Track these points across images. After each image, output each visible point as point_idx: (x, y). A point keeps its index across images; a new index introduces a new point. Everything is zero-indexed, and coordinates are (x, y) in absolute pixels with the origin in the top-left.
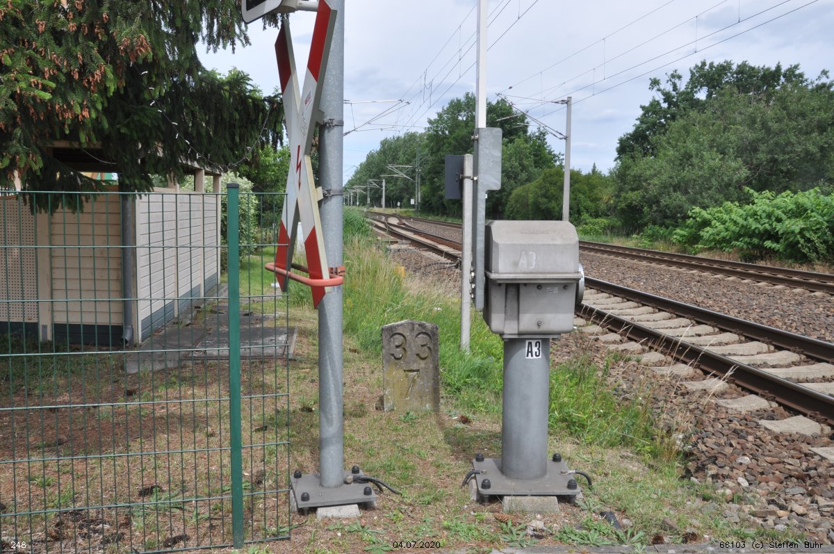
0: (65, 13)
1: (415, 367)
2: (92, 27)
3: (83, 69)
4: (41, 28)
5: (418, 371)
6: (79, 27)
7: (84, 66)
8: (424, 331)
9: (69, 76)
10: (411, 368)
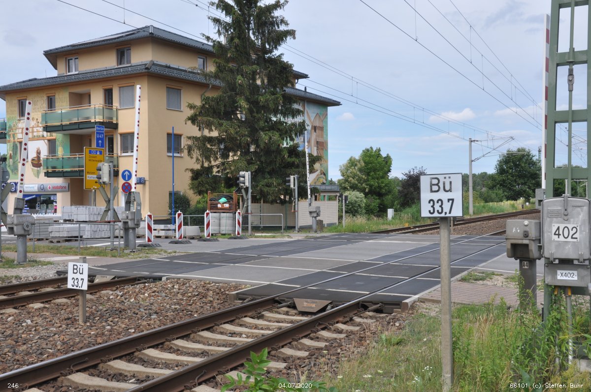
1: (319, 225)
3: (278, 194)
8: (320, 221)
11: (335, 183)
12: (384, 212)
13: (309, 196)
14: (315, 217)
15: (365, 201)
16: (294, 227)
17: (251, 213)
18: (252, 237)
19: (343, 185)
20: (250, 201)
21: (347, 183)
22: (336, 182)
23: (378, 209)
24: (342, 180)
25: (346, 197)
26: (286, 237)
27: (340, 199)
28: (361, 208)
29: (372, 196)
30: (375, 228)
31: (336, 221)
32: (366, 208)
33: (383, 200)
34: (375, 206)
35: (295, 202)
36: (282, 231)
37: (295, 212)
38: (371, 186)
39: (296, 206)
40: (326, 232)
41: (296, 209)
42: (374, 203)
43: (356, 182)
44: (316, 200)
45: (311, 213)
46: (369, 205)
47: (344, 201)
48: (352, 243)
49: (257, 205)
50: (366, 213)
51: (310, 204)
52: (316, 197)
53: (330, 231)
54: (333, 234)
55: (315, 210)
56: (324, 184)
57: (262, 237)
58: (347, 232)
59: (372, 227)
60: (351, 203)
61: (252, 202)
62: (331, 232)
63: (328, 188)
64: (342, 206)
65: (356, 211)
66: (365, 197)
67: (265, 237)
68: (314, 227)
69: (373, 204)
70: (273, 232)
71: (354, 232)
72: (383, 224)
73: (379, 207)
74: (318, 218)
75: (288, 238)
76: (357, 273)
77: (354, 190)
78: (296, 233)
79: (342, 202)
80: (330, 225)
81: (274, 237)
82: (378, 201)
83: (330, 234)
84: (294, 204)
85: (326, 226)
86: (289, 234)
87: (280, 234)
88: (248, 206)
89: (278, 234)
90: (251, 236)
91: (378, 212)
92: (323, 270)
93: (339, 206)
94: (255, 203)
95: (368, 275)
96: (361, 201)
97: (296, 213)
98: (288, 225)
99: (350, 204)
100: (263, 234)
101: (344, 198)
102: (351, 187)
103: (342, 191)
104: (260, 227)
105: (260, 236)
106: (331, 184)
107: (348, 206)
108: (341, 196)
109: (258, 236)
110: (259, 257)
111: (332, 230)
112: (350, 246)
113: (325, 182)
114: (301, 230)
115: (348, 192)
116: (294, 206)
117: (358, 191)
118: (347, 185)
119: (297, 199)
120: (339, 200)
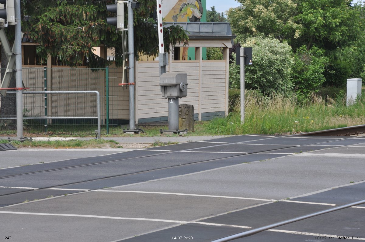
0: (84, 33)
1: (184, 117)
2: (88, 35)
3: (87, 43)
4: (80, 36)
5: (185, 118)
6: (86, 35)
7: (87, 42)
8: (187, 106)
9: (84, 45)
10: (183, 118)
11: (222, 19)
12: (337, 86)
13: (161, 50)
14: (176, 99)
15: (292, 60)
16: (126, 122)
17: (24, 88)
18: (25, 146)
19: (241, 23)
20: (19, 59)
21: (251, 18)
22: (225, 16)
23: (324, 80)
24: (240, 10)
25: (248, 51)
26: (108, 145)
27: (234, 55)
28: (282, 76)
29: (310, 48)
30: (315, 124)
31: (224, 106)
32: (296, 77)
33: (336, 58)
34: (315, 71)
35: (127, 63)
36: (99, 130)
37: (127, 86)
38: (307, 25)
39: (131, 71)
40: (200, 133)
41: (131, 80)
42: (314, 64)
43: (273, 16)
44: (177, 58)
45: (165, 87)
46: (302, 70)
47: (242, 60)
48: (262, 158)
49: (36, 70)
50: (295, 89)
51: (163, 68)
52: (177, 50)
53: (210, 130)
54: (216, 137)
55: (174, 82)
56: (195, 19)
57: (48, 144)
58: (248, 132)
59: (308, 121)
60: (261, 66)
61: (25, 63)
62: (211, 134)
63: (206, 29)
64: (239, 73)
65: (273, 85)
66: (294, 51)
67: (58, 145)
68: (174, 120)
69: (312, 67)
70: (75, 133)
71: (265, 134)
72: (336, 114)
73: (325, 74)
74: (182, 101)
75: (112, 147)
76: (273, 228)
77: (266, 35)
78: (129, 135)
79: (238, 63)
80: (209, 116)
81: (78, 145)
82: (323, 59)
83: (210, 137)
84: (124, 68)
85: (200, 119)
86: (115, 139)
87: (93, 138)
88: (14, 72)
89: (87, 139)
90: (23, 142)
91: (324, 85)
92: (194, 222)
93: (231, 73)
94: (32, 64)
95: (300, 233)
96: (283, 61)
97: (131, 89)
98: (112, 117)
99: (257, 68)
100: (53, 139)
101: (242, 53)
102: (260, 28)
103: (238, 36)
104: (43, 121)
105: (44, 143)
106: (212, 20)
107: (253, 72)
108: (236, 48)
109: (40, 142)
110: (43, 193)
111: (213, 128)
112: (256, 165)
113: (198, 15)
114: (141, 127)
115: (253, 40)
116: (127, 72)
117: (277, 37)
118: (250, 23)
119: (131, 57)
120: (231, 57)
